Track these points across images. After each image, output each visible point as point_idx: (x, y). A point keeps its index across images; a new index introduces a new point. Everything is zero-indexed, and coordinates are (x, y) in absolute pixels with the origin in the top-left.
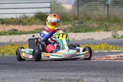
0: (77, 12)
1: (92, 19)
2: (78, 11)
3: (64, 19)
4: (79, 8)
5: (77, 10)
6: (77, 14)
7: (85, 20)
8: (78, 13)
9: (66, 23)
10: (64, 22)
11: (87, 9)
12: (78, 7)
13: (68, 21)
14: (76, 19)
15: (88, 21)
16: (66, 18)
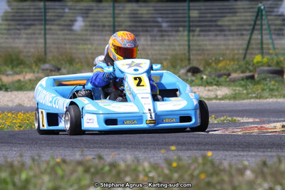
0: (43, 46)
1: (77, 60)
2: (45, 43)
3: (12, 61)
4: (47, 36)
5: (42, 41)
6: (43, 50)
7: (63, 62)
8: (45, 47)
9: (18, 70)
10: (12, 68)
11: (65, 39)
12: (45, 34)
13: (21, 66)
14: (41, 60)
15: (68, 65)
16: (18, 59)
